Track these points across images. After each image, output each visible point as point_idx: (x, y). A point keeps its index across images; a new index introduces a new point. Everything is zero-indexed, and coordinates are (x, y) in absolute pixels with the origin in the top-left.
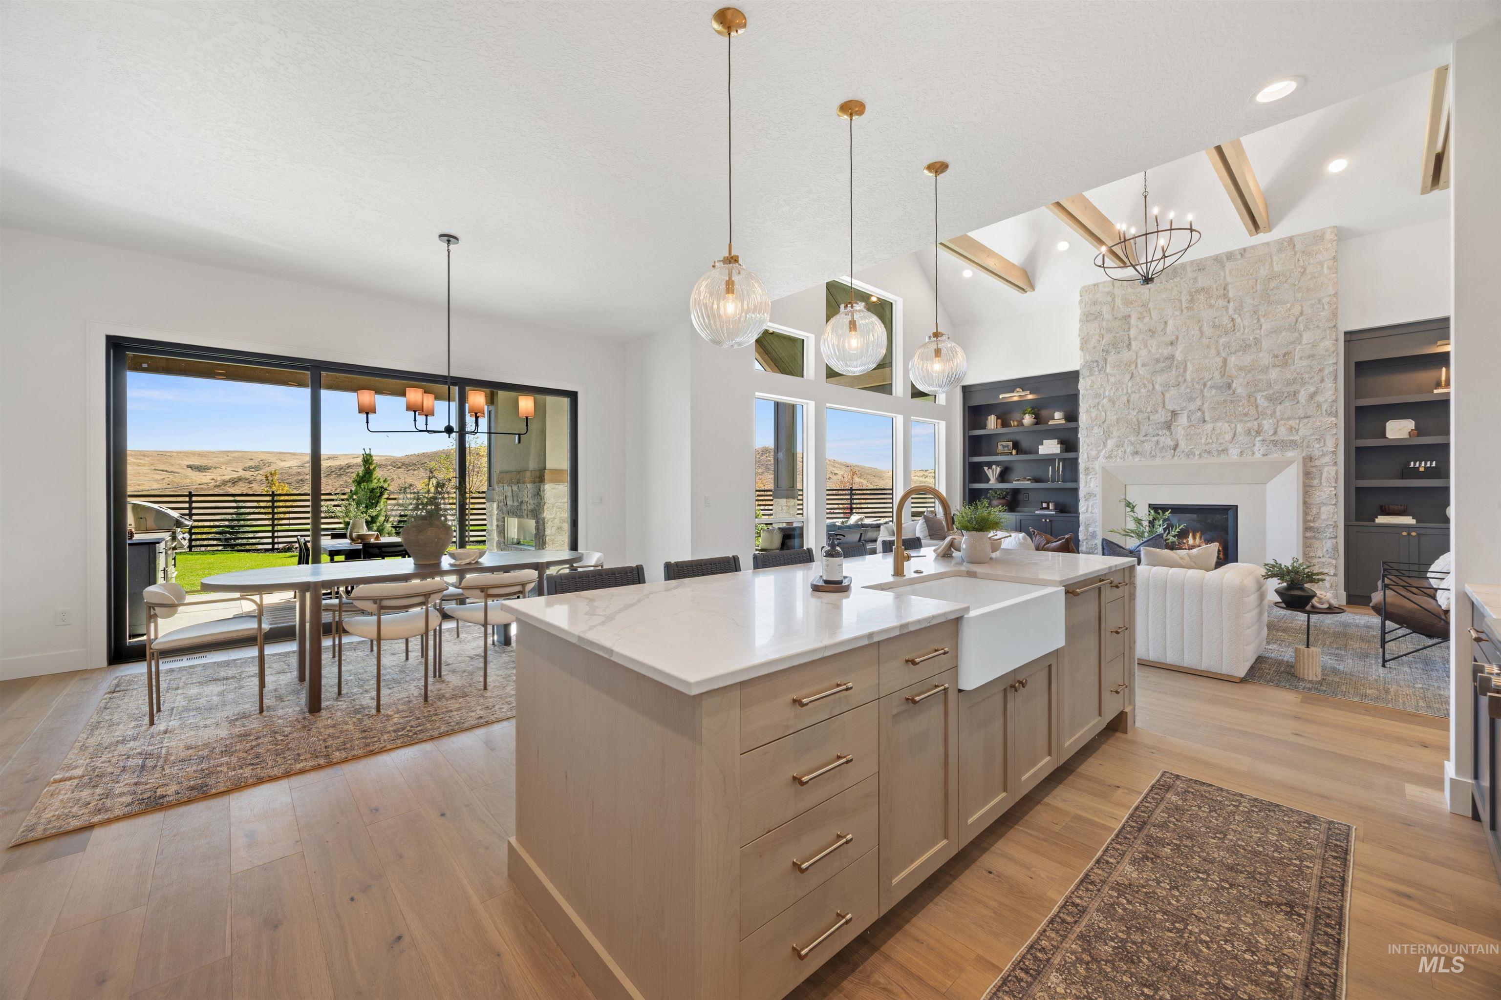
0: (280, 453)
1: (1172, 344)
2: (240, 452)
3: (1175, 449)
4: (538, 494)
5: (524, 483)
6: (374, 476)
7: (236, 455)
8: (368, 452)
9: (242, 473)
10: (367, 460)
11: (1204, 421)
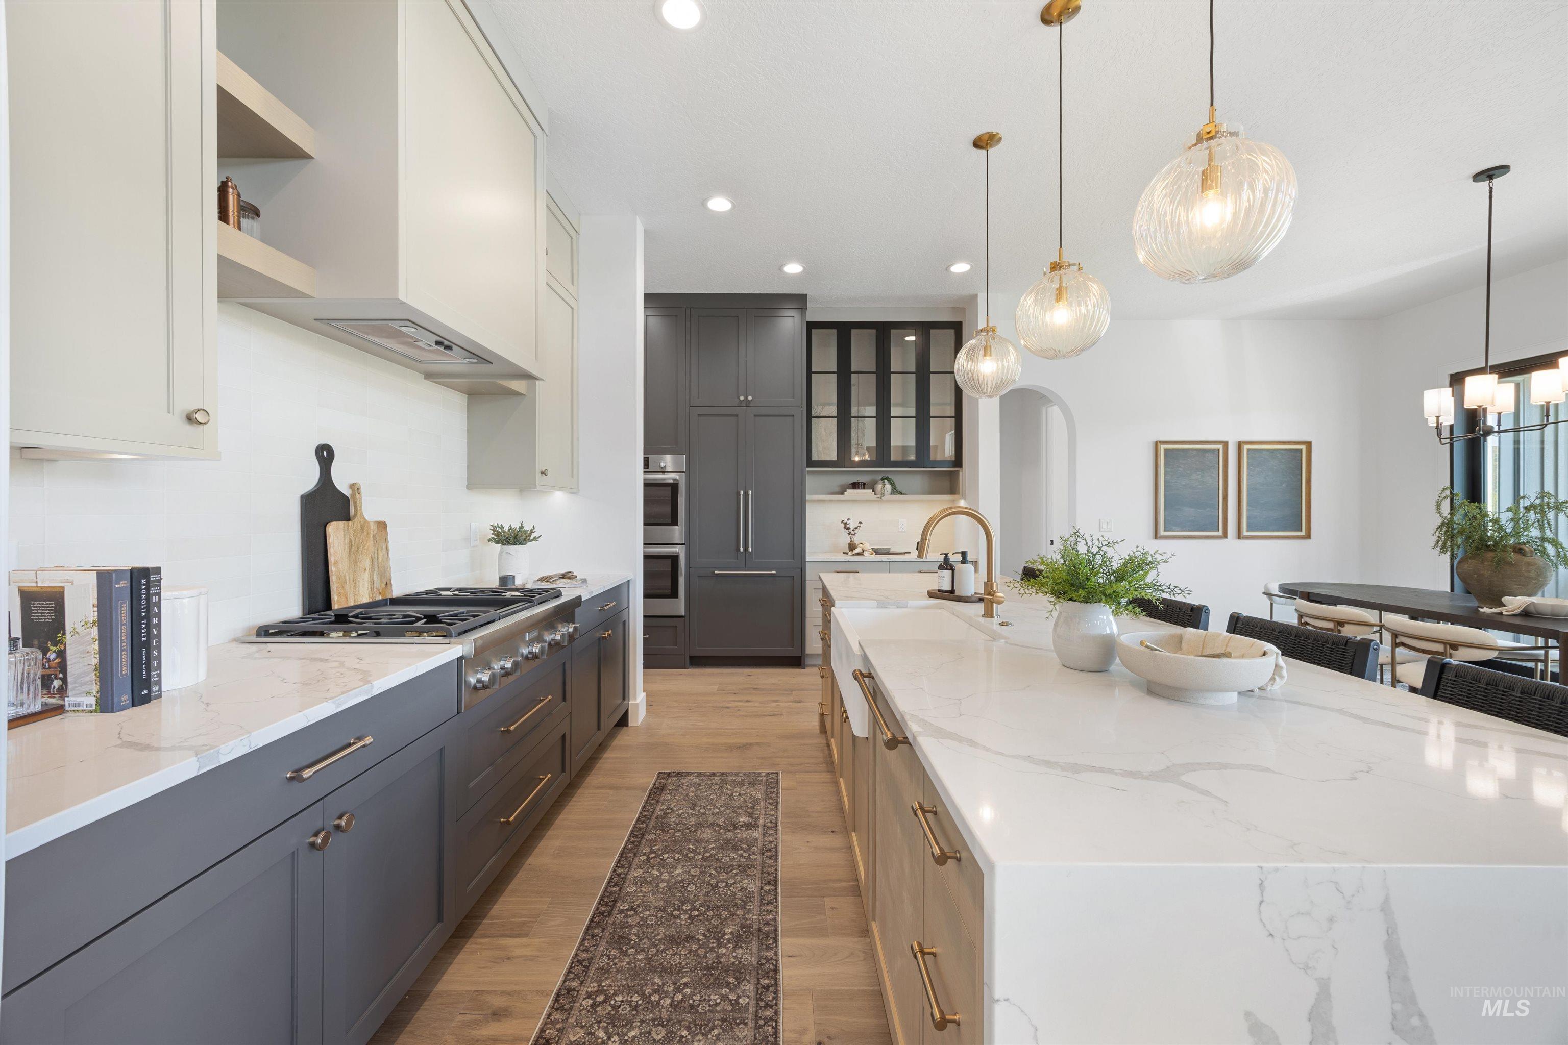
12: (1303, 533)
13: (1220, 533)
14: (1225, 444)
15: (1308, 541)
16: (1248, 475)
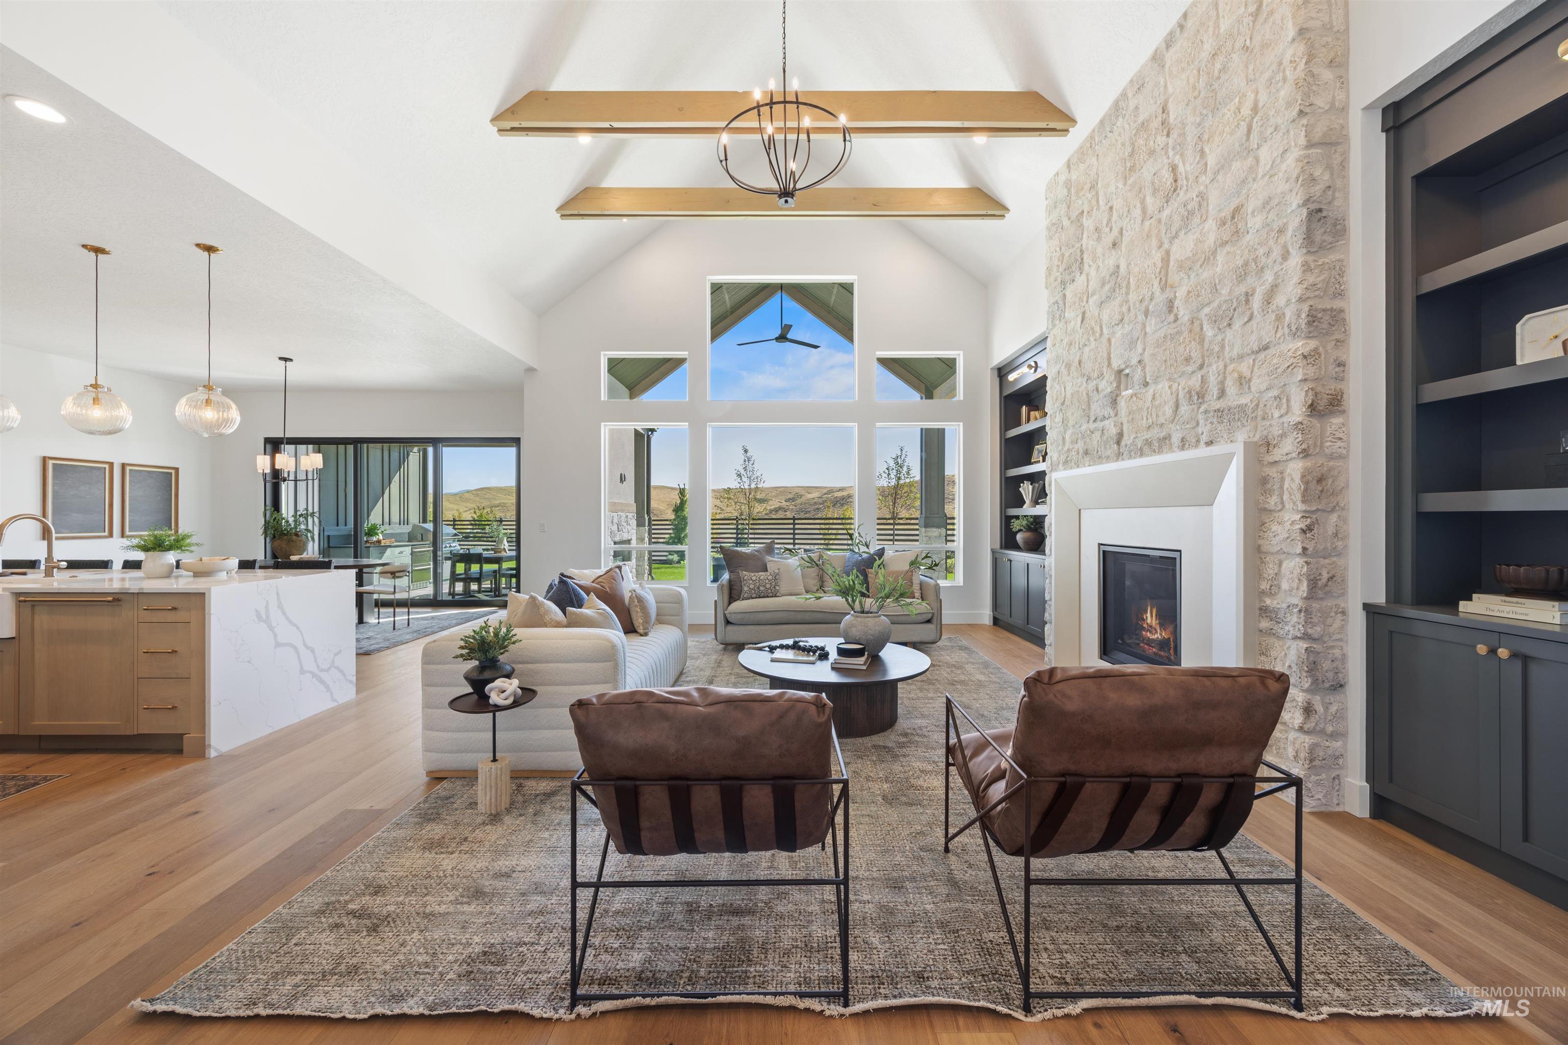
0: (808, 487)
1: (1114, 245)
3: (1118, 443)
7: (781, 490)
9: (784, 504)
11: (1147, 383)
13: (106, 533)
14: (111, 465)
16: (130, 489)
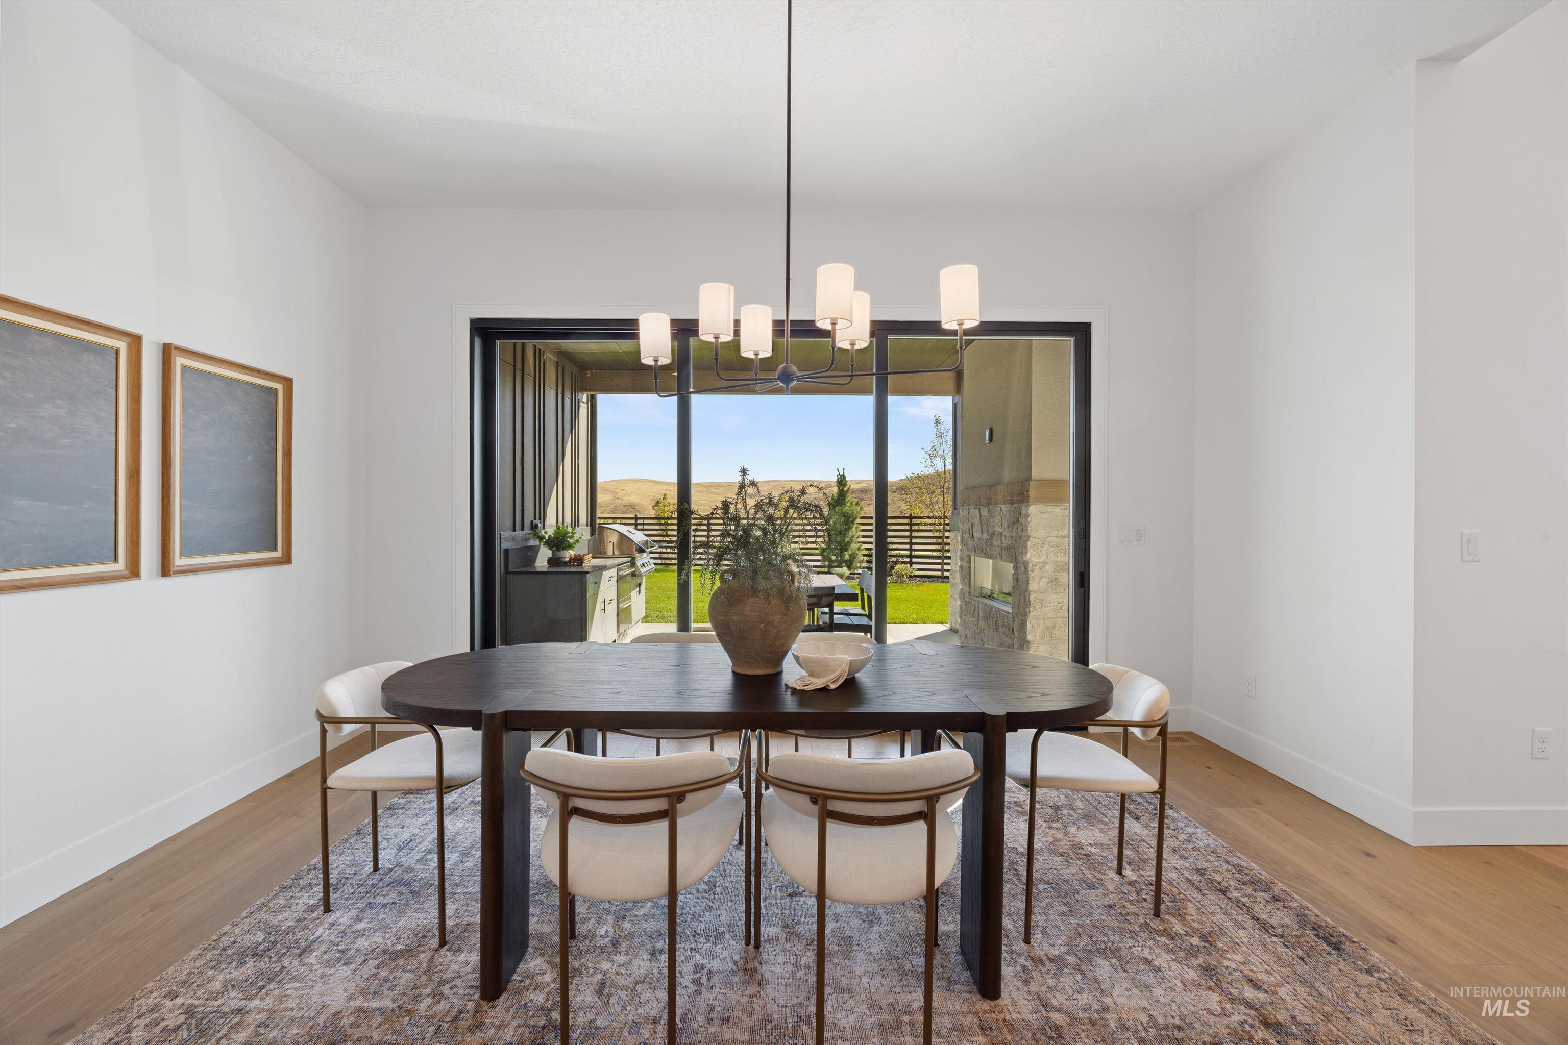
2: (777, 481)
4: (1018, 521)
5: (996, 504)
6: (847, 499)
8: (841, 473)
10: (841, 481)
12: (278, 554)
13: (120, 566)
14: (135, 341)
15: (287, 567)
16: (183, 426)
